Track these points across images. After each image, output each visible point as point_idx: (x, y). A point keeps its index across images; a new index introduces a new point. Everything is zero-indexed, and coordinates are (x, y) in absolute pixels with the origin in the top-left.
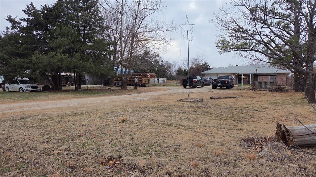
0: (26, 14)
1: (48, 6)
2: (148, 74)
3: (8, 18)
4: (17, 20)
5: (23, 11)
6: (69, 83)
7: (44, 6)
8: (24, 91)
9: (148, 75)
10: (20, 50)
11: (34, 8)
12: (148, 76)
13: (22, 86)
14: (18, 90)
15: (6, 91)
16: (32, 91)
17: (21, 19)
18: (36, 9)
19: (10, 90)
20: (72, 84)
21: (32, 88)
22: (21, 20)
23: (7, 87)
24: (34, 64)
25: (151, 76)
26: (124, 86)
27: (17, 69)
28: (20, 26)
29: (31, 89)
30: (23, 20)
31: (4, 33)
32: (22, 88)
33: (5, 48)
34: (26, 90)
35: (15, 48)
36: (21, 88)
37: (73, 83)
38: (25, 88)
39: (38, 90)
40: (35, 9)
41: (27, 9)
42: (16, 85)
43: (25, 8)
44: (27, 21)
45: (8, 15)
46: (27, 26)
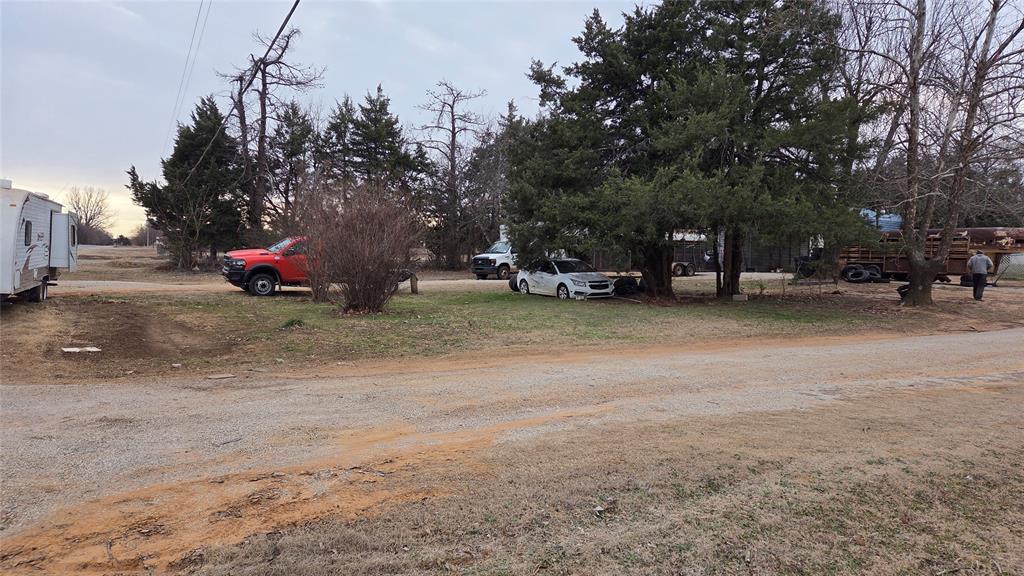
0: (581, 49)
1: (643, 12)
2: (1000, 232)
3: (533, 70)
4: (557, 72)
5: (575, 40)
6: (675, 267)
7: (633, 15)
8: (572, 295)
9: (1002, 238)
10: (568, 166)
11: (602, 27)
12: (1004, 241)
13: (566, 278)
14: (553, 292)
15: (518, 290)
16: (593, 298)
17: (567, 69)
18: (607, 28)
19: (532, 290)
20: (684, 268)
21: (592, 287)
22: (568, 71)
23: (523, 280)
24: (605, 212)
25: (1018, 242)
26: (920, 288)
27: (558, 227)
28: (564, 91)
29: (588, 290)
30: (572, 70)
31: (502, 120)
32: (565, 286)
33: (528, 163)
34: (576, 293)
35: (553, 161)
36: (562, 285)
37: (686, 264)
38: (572, 288)
39: (607, 293)
40: (604, 28)
41: (585, 34)
42: (546, 276)
43: (580, 31)
44: (582, 73)
45: (534, 62)
46: (583, 89)
